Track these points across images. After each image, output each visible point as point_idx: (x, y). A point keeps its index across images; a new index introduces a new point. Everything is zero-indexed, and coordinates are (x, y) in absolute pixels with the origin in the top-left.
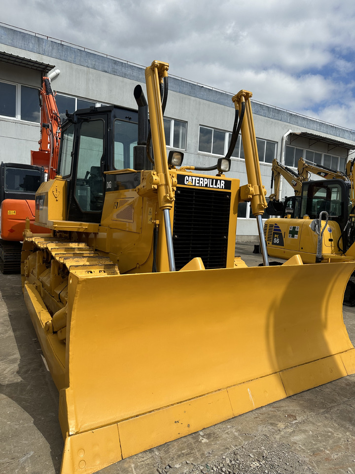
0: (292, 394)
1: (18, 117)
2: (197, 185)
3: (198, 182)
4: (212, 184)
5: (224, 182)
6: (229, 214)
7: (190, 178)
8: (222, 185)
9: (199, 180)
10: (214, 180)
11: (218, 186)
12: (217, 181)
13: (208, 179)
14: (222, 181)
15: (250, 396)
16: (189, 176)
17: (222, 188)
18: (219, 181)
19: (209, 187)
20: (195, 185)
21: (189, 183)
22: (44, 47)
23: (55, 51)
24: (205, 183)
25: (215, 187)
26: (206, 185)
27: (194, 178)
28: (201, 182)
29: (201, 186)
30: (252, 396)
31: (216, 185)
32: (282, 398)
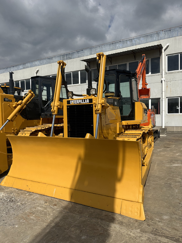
0: (73, 201)
1: (150, 73)
2: (75, 103)
3: (76, 102)
4: (83, 102)
5: (88, 100)
6: (93, 115)
7: (72, 101)
8: (87, 101)
9: (76, 101)
10: (83, 100)
11: (85, 102)
12: (85, 100)
13: (80, 100)
14: (87, 100)
15: (54, 192)
16: (72, 100)
17: (88, 103)
18: (86, 100)
19: (81, 103)
20: (75, 104)
21: (72, 103)
22: (161, 36)
23: (166, 35)
24: (79, 102)
25: (84, 103)
26: (80, 103)
27: (74, 101)
28: (77, 102)
29: (78, 103)
30: (55, 192)
31: (84, 102)
32: (67, 200)
